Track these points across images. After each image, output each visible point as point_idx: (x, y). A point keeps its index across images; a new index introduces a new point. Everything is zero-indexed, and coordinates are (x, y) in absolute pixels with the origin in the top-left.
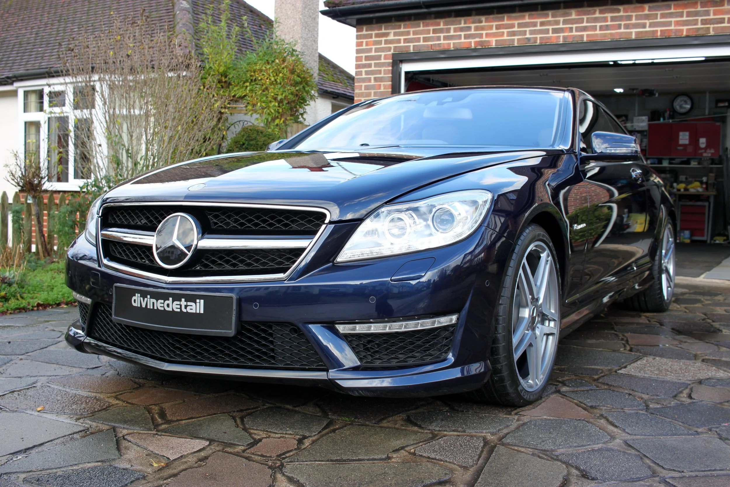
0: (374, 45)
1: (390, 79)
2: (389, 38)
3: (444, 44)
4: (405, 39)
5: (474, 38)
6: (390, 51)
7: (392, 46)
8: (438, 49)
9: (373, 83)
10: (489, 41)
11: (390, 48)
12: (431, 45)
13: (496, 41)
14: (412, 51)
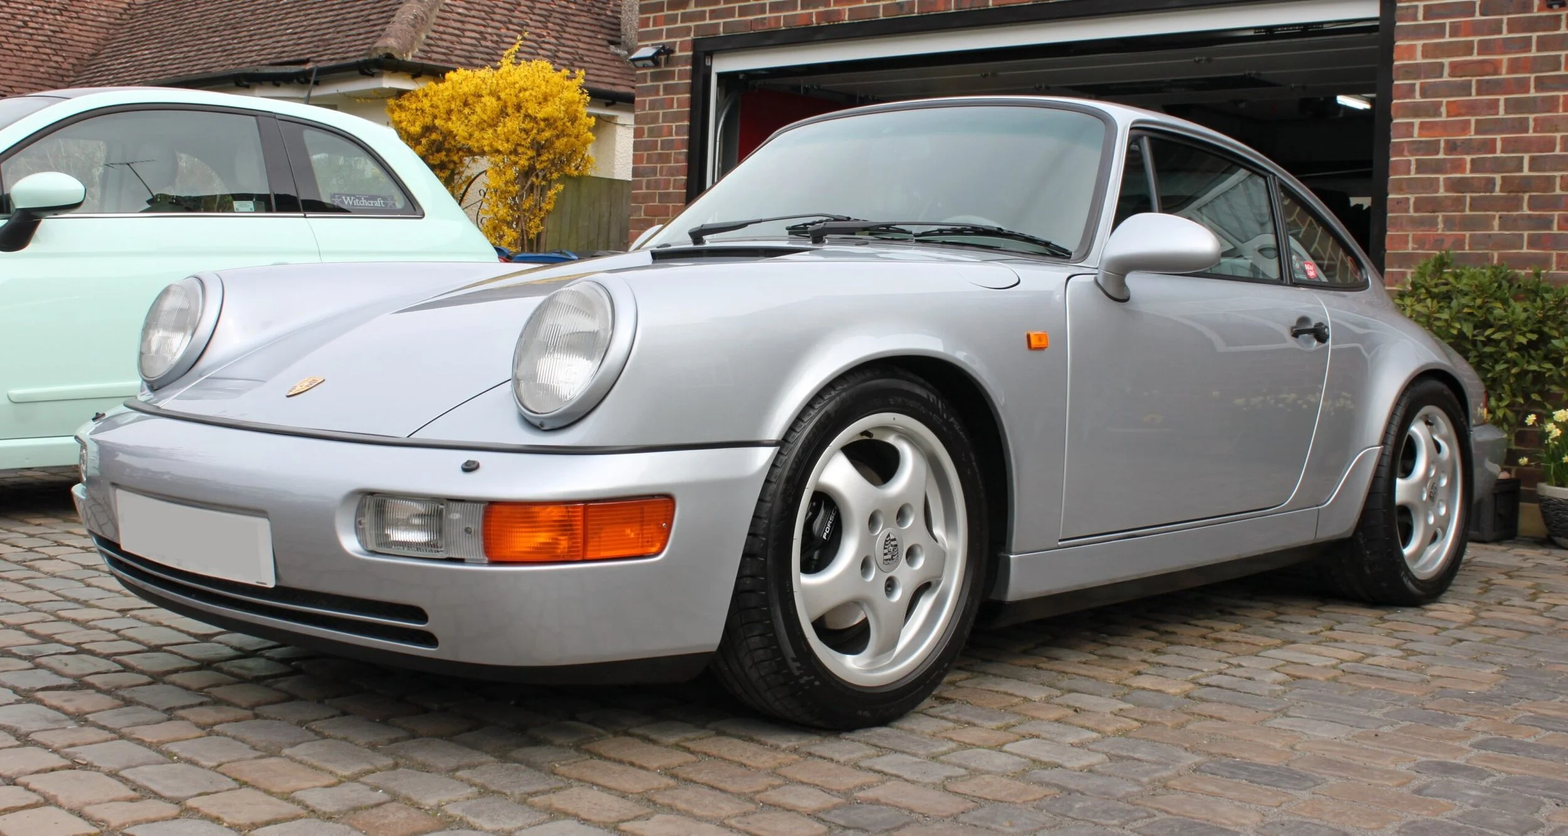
0: (665, 24)
1: (688, 88)
2: (688, 10)
3: (769, 18)
4: (712, 12)
5: (817, 7)
6: (688, 34)
7: (692, 24)
8: (760, 28)
9: (662, 95)
10: (838, 12)
11: (689, 28)
12: (751, 21)
13: (850, 10)
14: (722, 35)
